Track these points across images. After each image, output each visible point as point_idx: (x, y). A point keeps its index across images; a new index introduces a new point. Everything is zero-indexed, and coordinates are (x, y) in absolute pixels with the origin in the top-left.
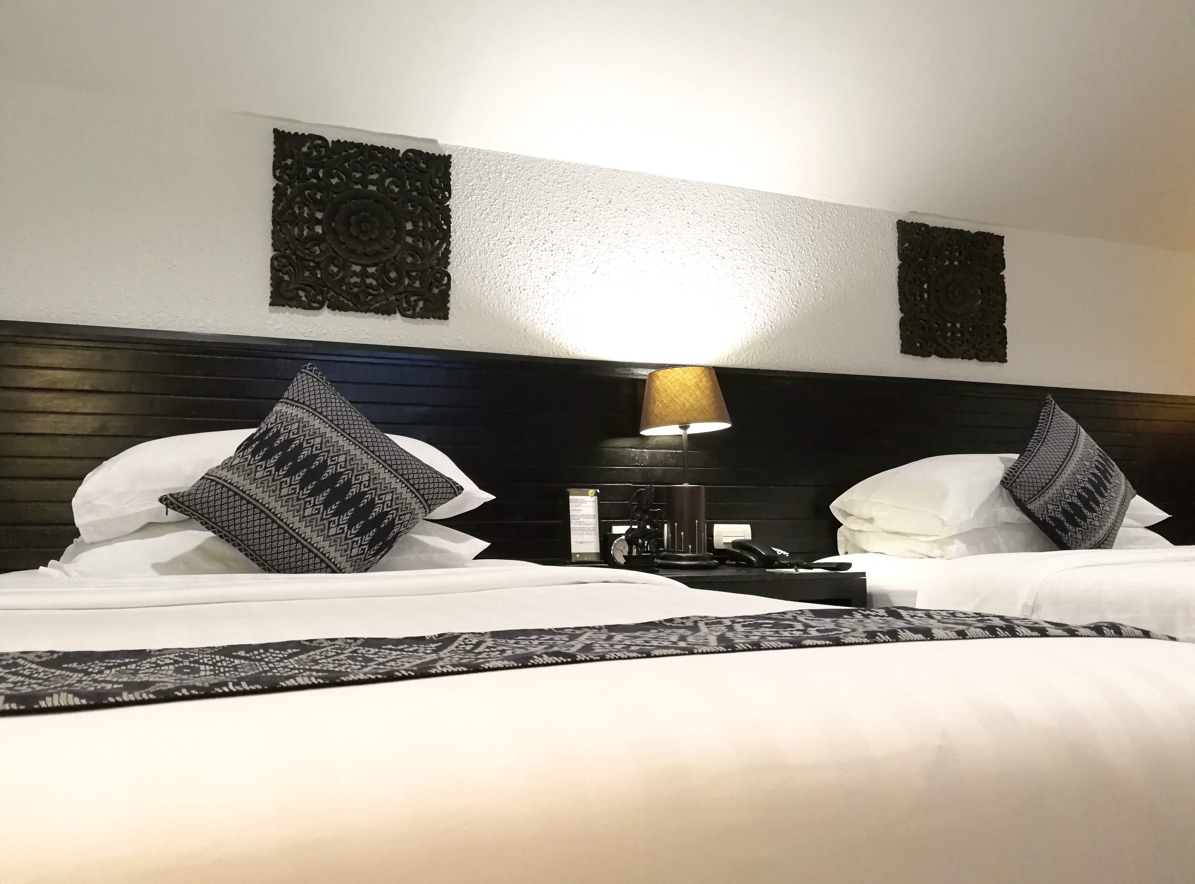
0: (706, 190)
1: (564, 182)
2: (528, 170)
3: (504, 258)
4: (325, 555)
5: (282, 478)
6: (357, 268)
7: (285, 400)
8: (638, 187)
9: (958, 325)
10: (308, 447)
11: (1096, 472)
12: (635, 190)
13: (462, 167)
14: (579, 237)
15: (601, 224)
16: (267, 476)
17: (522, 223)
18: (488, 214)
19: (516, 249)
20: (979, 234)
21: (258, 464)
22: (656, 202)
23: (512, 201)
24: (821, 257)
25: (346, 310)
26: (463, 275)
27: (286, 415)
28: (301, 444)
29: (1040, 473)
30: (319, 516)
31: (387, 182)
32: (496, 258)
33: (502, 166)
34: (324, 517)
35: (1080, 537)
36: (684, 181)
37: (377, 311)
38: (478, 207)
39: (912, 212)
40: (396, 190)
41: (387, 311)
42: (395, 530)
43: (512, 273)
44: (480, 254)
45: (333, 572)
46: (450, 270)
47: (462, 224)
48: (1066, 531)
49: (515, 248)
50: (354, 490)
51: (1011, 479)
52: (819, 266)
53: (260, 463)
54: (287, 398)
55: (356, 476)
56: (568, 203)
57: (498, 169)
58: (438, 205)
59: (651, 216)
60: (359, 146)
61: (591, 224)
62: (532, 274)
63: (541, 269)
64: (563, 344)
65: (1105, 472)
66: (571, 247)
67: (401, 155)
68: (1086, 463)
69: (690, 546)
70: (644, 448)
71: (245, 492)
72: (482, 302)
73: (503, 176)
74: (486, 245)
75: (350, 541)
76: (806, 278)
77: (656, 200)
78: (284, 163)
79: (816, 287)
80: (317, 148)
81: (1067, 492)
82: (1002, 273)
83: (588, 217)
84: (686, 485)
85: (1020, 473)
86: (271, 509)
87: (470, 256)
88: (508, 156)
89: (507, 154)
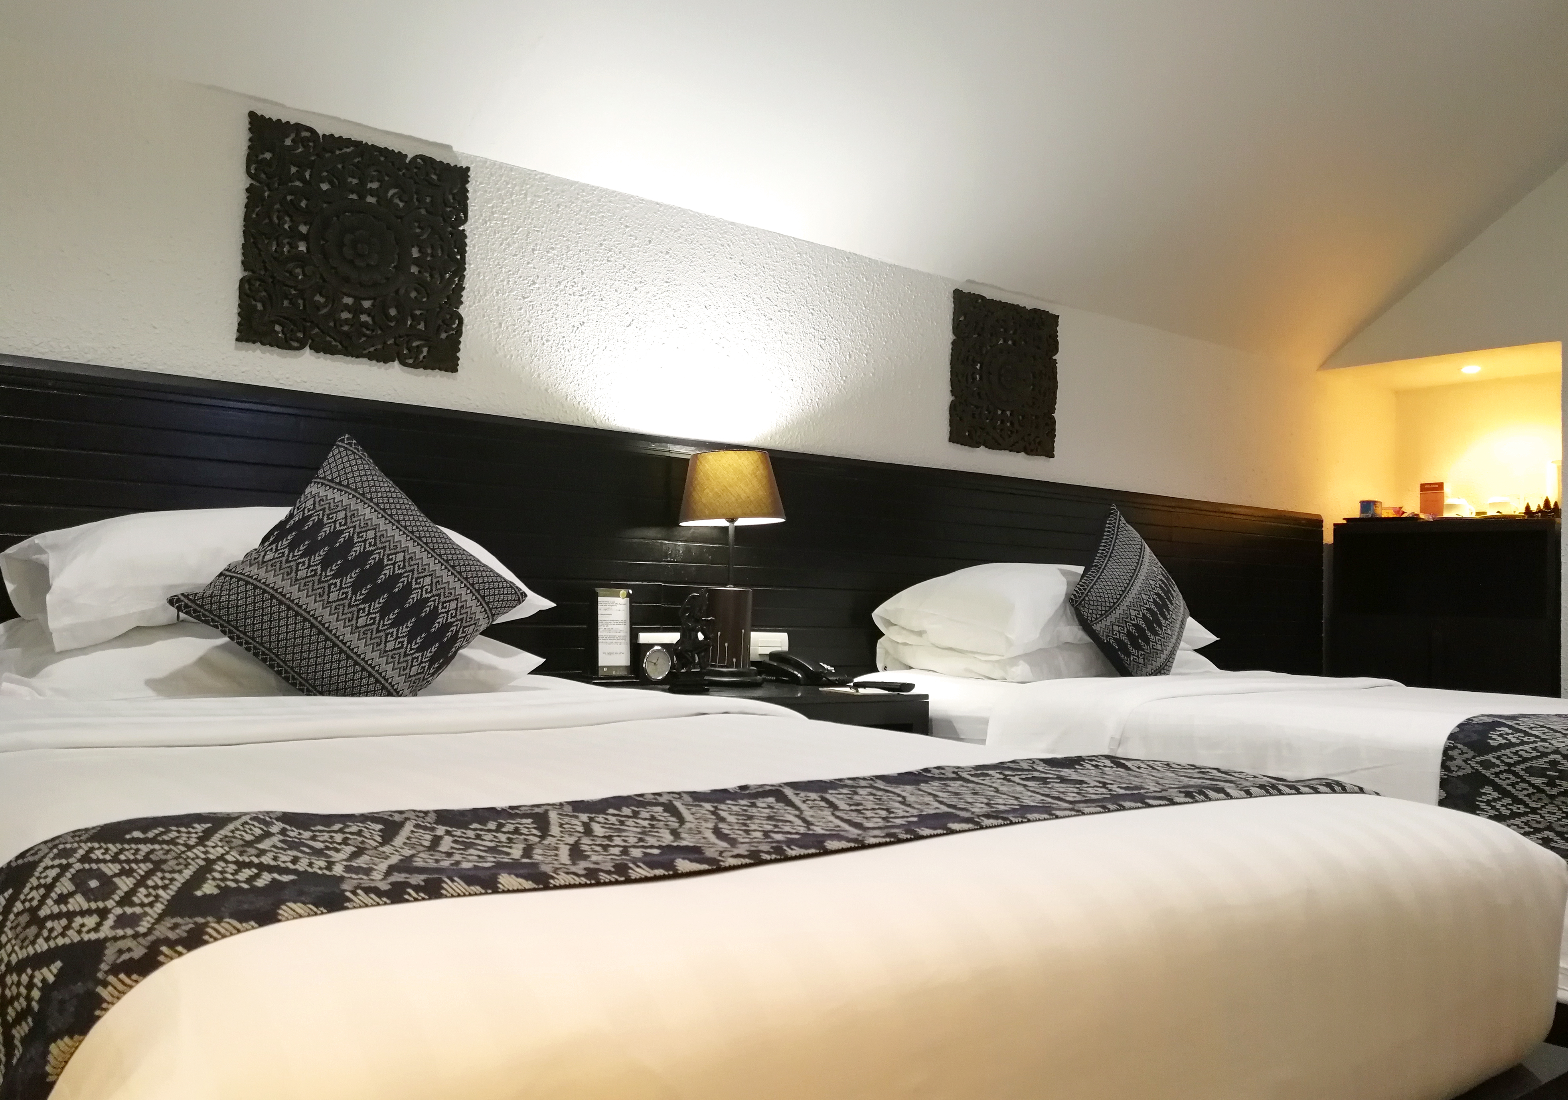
0: (756, 237)
1: (599, 212)
2: (557, 194)
3: (526, 300)
4: (380, 674)
5: (330, 579)
6: (349, 301)
7: (322, 481)
8: (682, 227)
9: (1008, 413)
10: (360, 542)
11: (1160, 592)
12: (679, 230)
13: (481, 183)
14: (612, 282)
15: (639, 268)
16: (312, 576)
17: (548, 259)
18: (509, 245)
19: (541, 290)
20: (1035, 311)
21: (299, 561)
22: (701, 247)
23: (538, 231)
24: (874, 325)
25: (333, 353)
26: (476, 319)
27: (327, 500)
28: (351, 538)
29: (1109, 591)
30: (375, 627)
31: (391, 192)
32: (516, 299)
33: (528, 186)
34: (380, 628)
35: (1141, 661)
36: (733, 223)
37: (371, 357)
38: (498, 235)
39: (969, 281)
40: (401, 204)
41: (382, 357)
42: (457, 645)
43: (533, 319)
44: (498, 293)
45: (390, 694)
46: (462, 311)
47: (477, 254)
48: (1128, 654)
49: (539, 288)
50: (414, 596)
51: (1080, 597)
52: (871, 336)
53: (302, 560)
54: (324, 478)
55: (417, 579)
56: (602, 238)
57: (523, 190)
58: (450, 229)
59: (695, 263)
60: (358, 144)
61: (628, 267)
62: (557, 322)
63: (567, 316)
64: (590, 410)
65: (1167, 592)
66: (603, 292)
67: (407, 161)
68: (1152, 582)
69: (734, 660)
70: (677, 541)
71: (284, 596)
72: (497, 352)
73: (529, 199)
74: (505, 283)
75: (409, 658)
76: (856, 349)
77: (701, 245)
78: (261, 157)
79: (867, 361)
80: (304, 141)
81: (1133, 612)
82: (1054, 358)
83: (624, 258)
84: (730, 588)
85: (1089, 591)
86: (317, 618)
87: (485, 295)
88: (536, 175)
89: (535, 173)
